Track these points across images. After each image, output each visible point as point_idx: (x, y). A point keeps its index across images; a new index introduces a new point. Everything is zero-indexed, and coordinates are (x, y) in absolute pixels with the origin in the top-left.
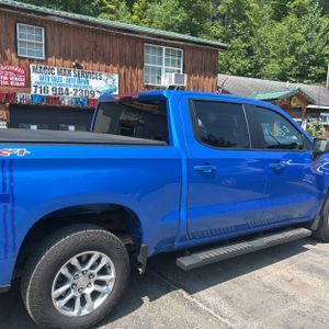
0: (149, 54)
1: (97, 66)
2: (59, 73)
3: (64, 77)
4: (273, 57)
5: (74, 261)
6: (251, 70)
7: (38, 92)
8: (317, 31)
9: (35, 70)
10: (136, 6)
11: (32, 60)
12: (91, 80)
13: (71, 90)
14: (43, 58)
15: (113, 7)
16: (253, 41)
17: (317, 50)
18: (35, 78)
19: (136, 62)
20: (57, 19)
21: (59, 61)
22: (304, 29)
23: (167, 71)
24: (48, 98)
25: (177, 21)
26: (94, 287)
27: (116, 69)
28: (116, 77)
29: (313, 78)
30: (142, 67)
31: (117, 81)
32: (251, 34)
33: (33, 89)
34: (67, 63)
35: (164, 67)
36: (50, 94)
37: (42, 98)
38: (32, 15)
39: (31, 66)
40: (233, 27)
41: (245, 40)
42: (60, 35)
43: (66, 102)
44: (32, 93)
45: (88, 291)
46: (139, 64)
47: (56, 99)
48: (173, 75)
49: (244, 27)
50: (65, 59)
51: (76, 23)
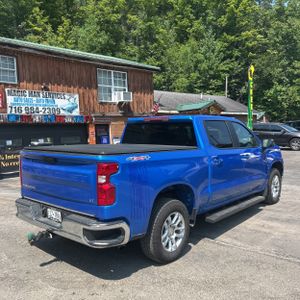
0: (101, 77)
1: (61, 87)
2: (30, 94)
3: (34, 99)
4: (181, 73)
5: (169, 218)
6: (164, 83)
7: (13, 112)
8: (213, 51)
9: (10, 94)
10: (60, 28)
11: (6, 85)
12: (56, 100)
13: (40, 108)
14: (16, 83)
15: (40, 29)
16: (164, 60)
17: (214, 67)
18: (10, 100)
19: (92, 84)
20: (27, 50)
21: (30, 85)
22: (203, 50)
23: (116, 90)
24: (22, 116)
25: (100, 43)
26: (175, 235)
27: (76, 90)
28: (77, 96)
29: (213, 89)
30: (97, 87)
31: (77, 99)
32: (162, 54)
33: (9, 109)
34: (37, 86)
35: (113, 87)
36: (24, 112)
37: (17, 117)
38: (7, 47)
39: (6, 90)
40: (147, 48)
41: (158, 59)
42: (30, 64)
43: (37, 120)
44: (9, 112)
45: (173, 237)
46: (94, 85)
47: (29, 117)
48: (122, 93)
49: (156, 48)
50: (34, 83)
51: (44, 54)
